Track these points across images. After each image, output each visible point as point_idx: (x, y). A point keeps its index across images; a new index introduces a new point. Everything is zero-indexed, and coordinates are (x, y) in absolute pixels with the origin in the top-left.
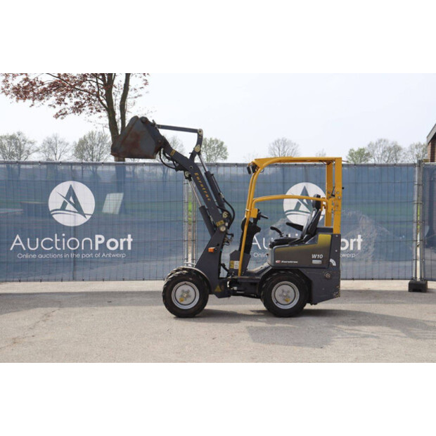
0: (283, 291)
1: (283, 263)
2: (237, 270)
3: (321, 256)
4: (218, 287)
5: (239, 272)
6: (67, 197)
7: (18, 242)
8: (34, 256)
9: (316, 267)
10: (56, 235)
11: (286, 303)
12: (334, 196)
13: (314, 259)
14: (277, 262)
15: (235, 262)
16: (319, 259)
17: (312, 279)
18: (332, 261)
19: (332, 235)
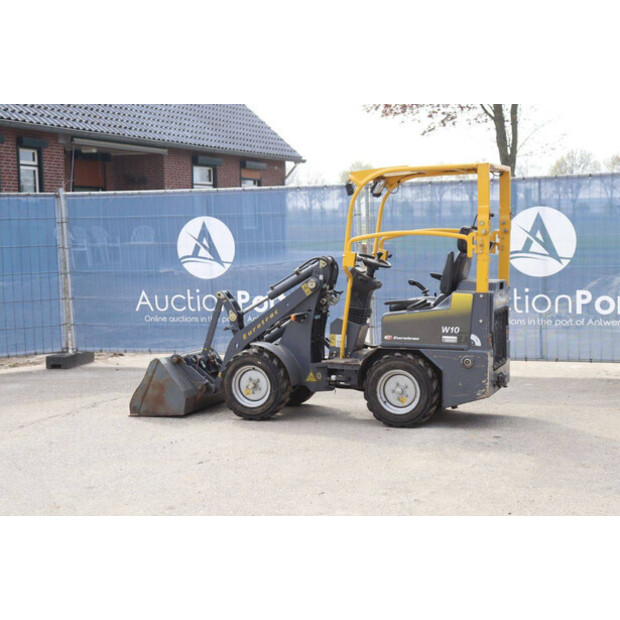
0: (398, 385)
1: (396, 340)
2: (339, 348)
3: (457, 330)
4: (311, 374)
5: (342, 352)
6: (200, 240)
7: (144, 300)
8: (164, 319)
9: (449, 347)
10: (189, 291)
11: (401, 404)
12: (476, 229)
13: (445, 334)
14: (386, 337)
15: (337, 336)
16: (454, 334)
17: (441, 368)
18: (474, 337)
19: (474, 295)
